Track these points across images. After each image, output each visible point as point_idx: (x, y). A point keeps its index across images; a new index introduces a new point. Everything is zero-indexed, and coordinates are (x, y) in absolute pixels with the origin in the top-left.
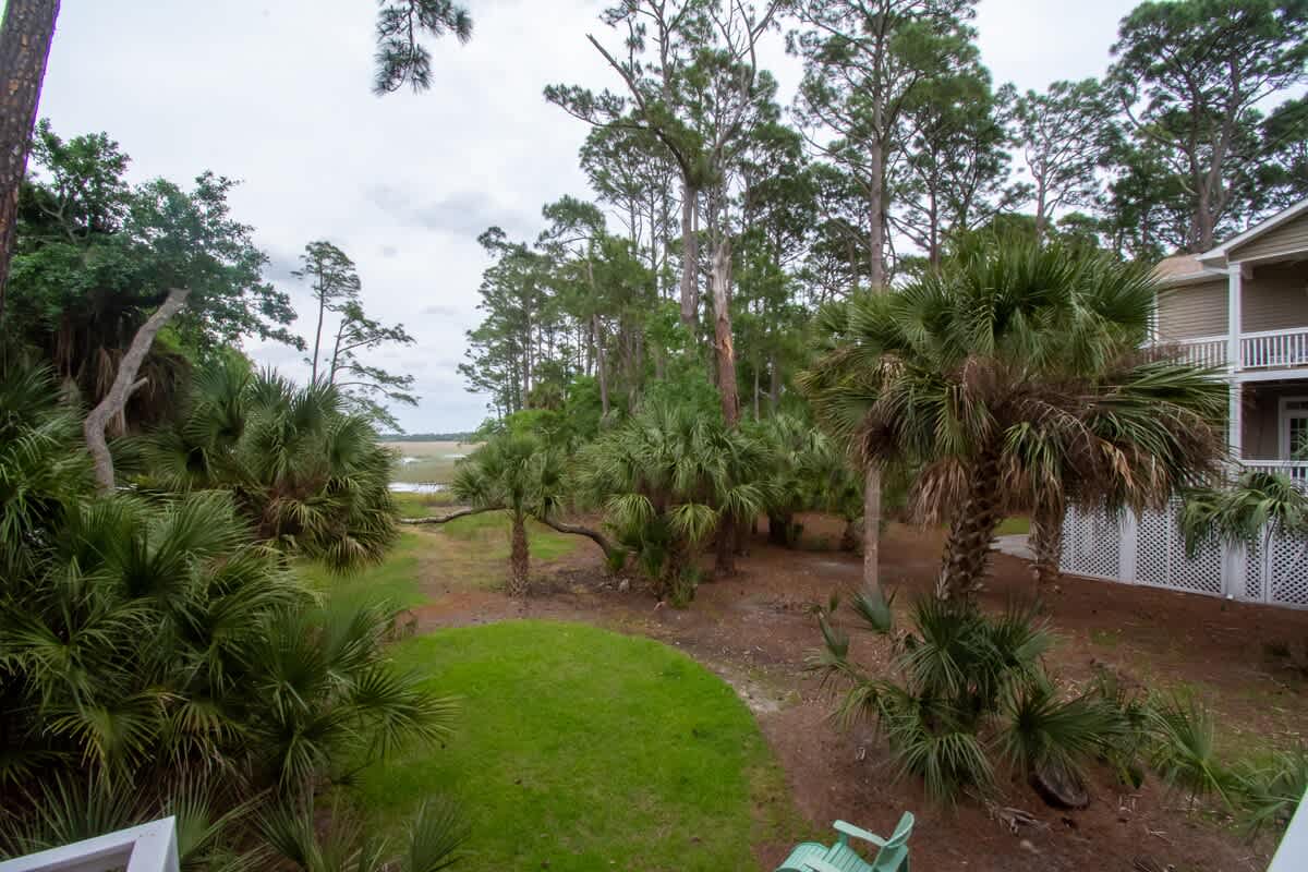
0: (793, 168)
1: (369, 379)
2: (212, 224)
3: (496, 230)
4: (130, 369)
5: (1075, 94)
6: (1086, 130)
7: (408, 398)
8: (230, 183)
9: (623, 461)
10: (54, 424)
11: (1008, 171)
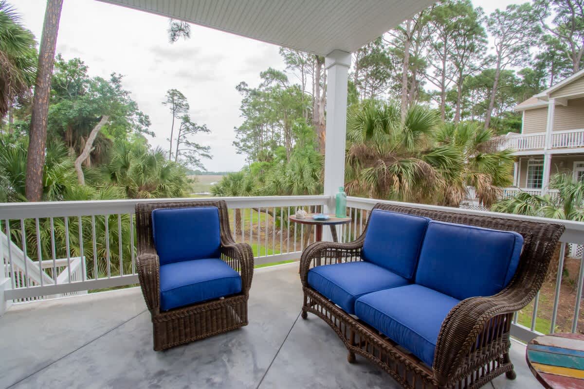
0: (378, 50)
1: (192, 148)
2: (117, 91)
3: (243, 83)
4: (89, 144)
5: (519, 11)
6: (524, 28)
7: (208, 156)
8: (122, 76)
9: (274, 182)
10: (66, 162)
11: (486, 49)
